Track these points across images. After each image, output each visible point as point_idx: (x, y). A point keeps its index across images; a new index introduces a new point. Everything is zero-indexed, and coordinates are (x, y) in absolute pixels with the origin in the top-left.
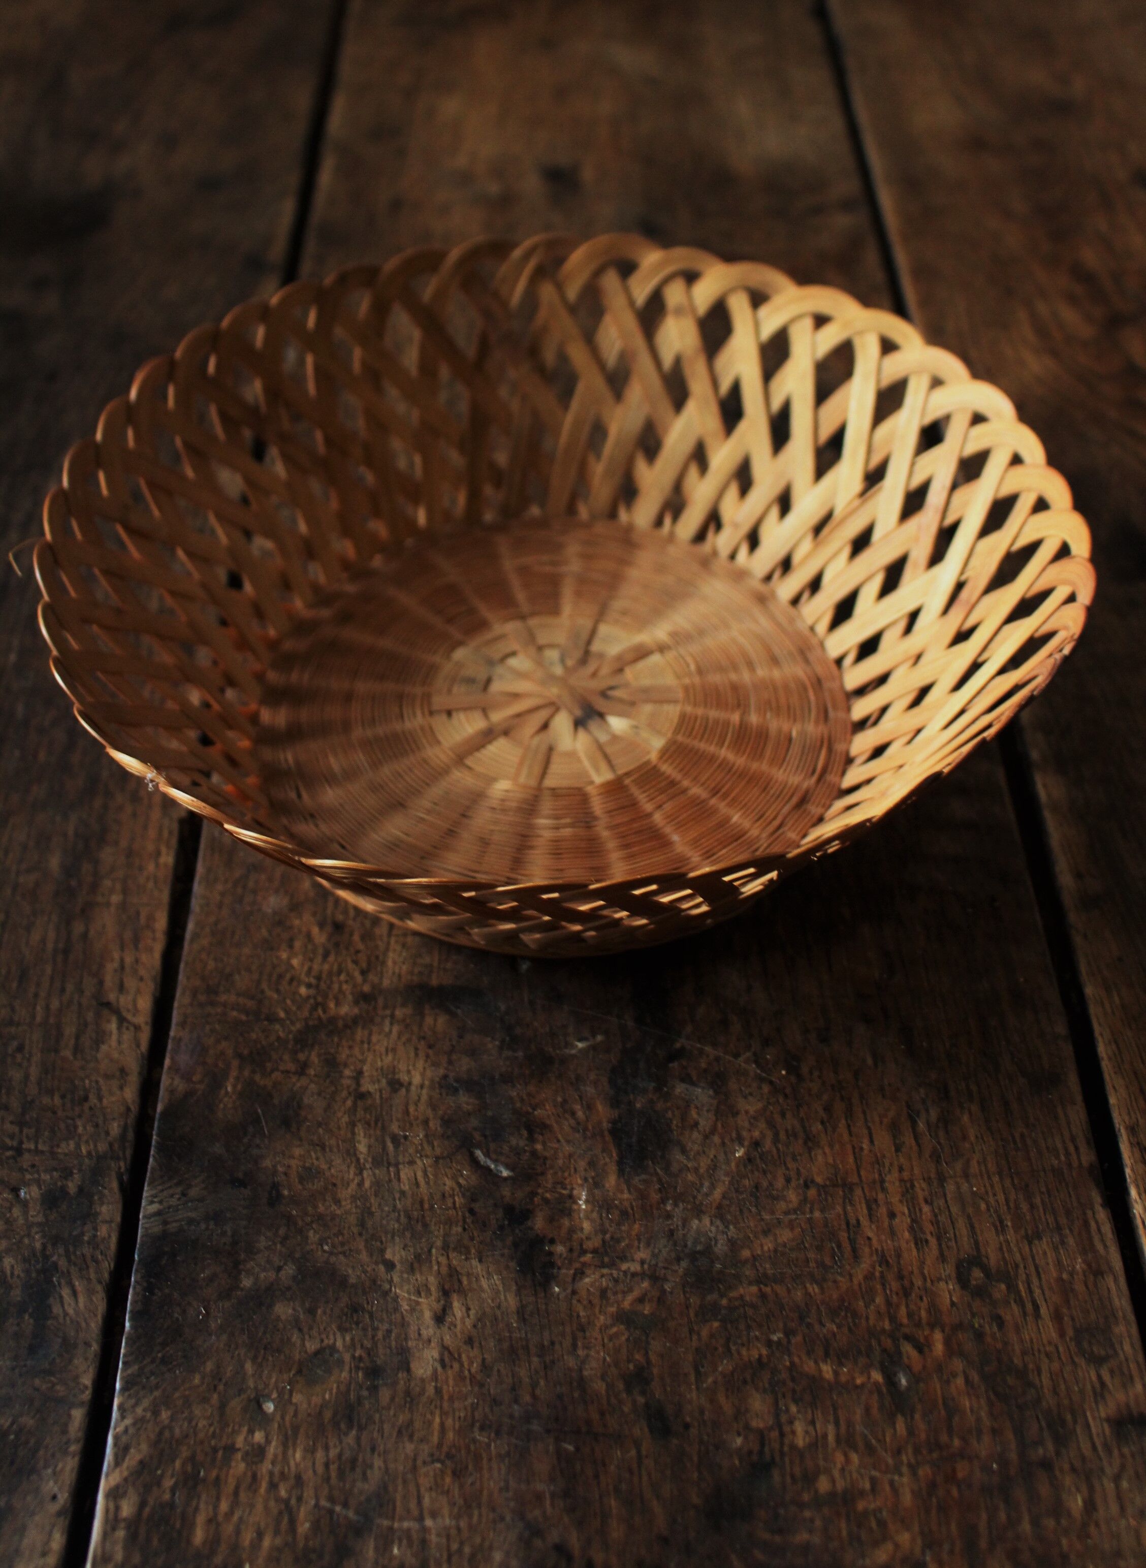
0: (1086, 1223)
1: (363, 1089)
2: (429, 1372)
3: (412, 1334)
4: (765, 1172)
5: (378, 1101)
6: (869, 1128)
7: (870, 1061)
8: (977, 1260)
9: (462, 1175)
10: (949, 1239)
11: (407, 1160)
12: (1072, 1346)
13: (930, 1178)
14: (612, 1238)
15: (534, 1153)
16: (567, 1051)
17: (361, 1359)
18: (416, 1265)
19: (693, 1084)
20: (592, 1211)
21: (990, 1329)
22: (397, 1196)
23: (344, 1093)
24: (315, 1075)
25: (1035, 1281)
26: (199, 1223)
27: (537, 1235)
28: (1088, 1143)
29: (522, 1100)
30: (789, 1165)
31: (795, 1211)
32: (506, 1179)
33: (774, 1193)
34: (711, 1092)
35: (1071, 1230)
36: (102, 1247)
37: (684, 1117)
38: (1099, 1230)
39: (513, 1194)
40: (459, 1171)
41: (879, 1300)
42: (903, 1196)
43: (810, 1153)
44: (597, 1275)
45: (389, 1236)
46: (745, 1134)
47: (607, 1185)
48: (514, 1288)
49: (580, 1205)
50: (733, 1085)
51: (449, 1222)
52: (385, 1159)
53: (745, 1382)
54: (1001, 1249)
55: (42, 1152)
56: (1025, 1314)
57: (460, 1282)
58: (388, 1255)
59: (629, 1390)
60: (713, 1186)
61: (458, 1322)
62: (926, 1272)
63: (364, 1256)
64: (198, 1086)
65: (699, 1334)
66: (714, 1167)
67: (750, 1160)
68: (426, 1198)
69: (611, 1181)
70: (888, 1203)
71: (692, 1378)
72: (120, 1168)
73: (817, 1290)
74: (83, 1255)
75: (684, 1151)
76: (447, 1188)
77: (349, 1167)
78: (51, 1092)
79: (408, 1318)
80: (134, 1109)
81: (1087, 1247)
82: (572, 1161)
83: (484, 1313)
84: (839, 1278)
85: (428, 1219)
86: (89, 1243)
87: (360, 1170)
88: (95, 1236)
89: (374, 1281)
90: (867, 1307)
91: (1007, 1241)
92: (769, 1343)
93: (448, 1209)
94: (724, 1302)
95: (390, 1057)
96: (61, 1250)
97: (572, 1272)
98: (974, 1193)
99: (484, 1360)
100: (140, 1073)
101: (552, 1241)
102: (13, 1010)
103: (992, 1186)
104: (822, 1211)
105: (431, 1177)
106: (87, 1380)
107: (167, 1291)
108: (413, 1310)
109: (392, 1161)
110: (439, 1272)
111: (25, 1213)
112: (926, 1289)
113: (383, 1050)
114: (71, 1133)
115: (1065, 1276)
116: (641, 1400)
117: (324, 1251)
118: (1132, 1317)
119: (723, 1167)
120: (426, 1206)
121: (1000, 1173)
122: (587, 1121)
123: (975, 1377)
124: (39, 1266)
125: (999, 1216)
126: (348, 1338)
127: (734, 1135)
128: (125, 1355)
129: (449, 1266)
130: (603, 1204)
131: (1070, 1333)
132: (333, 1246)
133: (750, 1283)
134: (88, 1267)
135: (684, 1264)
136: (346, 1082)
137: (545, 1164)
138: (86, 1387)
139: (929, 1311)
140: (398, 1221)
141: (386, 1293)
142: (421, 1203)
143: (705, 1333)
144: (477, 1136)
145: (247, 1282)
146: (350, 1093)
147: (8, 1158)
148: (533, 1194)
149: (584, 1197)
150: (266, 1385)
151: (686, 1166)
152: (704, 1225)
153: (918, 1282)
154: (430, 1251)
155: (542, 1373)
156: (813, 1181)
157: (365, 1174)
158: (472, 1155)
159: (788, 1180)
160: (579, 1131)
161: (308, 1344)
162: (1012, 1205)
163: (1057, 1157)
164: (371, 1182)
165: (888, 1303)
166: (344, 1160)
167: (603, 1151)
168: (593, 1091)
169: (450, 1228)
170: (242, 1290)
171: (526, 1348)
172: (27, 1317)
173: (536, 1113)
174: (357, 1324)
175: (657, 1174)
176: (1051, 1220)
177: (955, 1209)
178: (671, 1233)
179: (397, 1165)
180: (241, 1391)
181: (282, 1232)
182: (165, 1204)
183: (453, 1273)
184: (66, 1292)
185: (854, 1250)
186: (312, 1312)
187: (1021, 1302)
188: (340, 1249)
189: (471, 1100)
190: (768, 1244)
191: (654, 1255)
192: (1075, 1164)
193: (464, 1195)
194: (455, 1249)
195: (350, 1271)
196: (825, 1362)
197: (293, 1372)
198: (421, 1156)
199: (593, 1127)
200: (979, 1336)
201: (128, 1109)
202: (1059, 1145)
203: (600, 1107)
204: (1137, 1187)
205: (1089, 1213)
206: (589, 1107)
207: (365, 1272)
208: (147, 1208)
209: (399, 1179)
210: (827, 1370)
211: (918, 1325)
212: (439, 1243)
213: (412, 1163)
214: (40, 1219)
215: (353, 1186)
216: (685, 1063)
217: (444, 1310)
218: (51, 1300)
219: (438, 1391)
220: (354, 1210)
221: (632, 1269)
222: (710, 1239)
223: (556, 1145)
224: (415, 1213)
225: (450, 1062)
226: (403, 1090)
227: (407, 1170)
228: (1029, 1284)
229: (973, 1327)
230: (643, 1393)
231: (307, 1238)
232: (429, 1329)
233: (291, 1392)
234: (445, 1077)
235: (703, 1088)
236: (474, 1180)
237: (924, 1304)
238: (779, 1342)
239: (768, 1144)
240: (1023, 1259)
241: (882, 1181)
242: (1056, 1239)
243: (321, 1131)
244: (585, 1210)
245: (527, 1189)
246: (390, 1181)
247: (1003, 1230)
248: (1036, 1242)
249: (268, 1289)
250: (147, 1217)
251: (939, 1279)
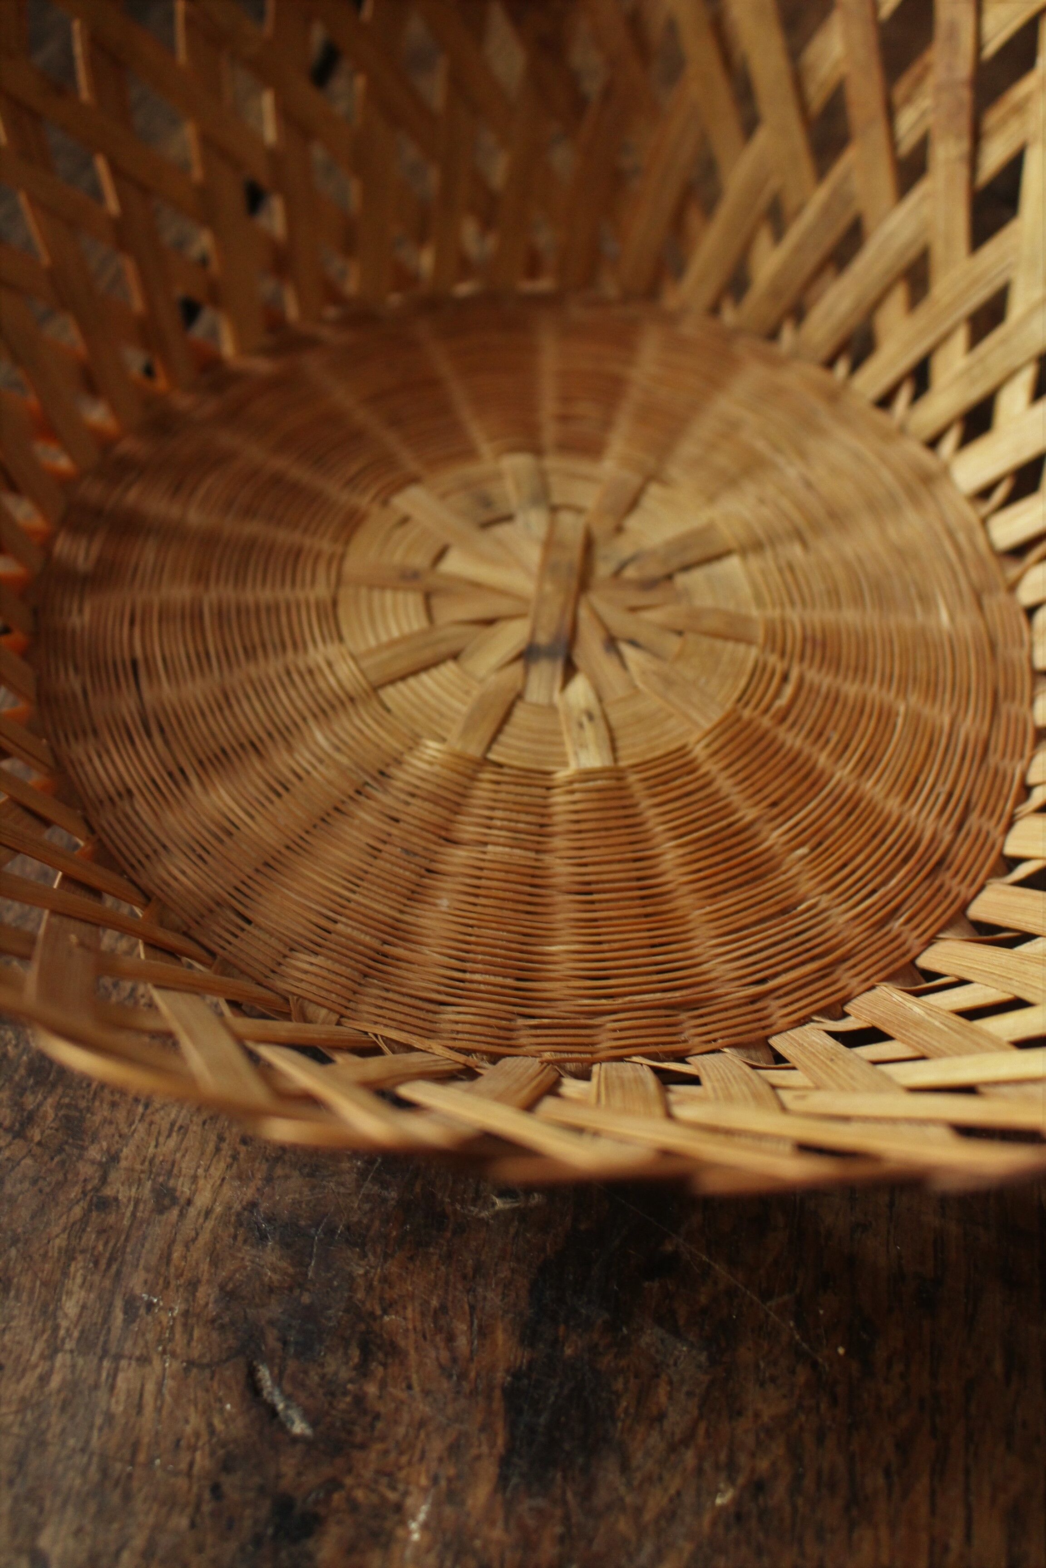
1: (108, 1192)
4: (760, 1552)
5: (126, 1222)
6: (968, 1507)
7: (998, 1366)
9: (222, 1410)
11: (137, 1353)
15: (359, 1400)
16: (475, 1210)
19: (676, 1333)
20: (429, 1550)
22: (99, 1421)
23: (74, 1192)
24: (39, 1144)
29: (370, 1288)
30: (808, 1548)
32: (296, 1440)
34: (703, 1358)
37: (643, 1395)
39: (299, 1474)
40: (220, 1400)
43: (850, 1531)
45: (59, 1500)
46: (743, 1459)
47: (470, 1502)
49: (410, 1533)
50: (745, 1354)
51: (170, 1502)
52: (102, 1339)
58: (44, 1541)
66: (670, 1515)
67: (739, 1517)
68: (146, 1440)
69: (480, 1494)
75: (625, 1467)
76: (189, 1429)
77: (35, 1339)
82: (422, 1435)
85: (135, 1484)
87: (53, 1350)
93: (176, 1474)
95: (172, 1143)
105: (168, 1399)
109: (113, 1350)
113: (166, 1126)
119: (688, 1519)
120: (142, 1457)
122: (471, 1359)
127: (723, 1457)
130: (452, 1541)
136: (86, 1170)
137: (372, 1427)
140: (84, 1472)
142: (135, 1447)
144: (271, 1339)
146: (84, 1193)
148: (334, 1484)
149: (422, 1517)
151: (622, 1499)
157: (60, 1358)
158: (252, 1373)
160: (450, 1376)
164: (64, 1380)
166: (33, 1322)
167: (482, 1429)
168: (498, 1301)
169: (169, 1515)
173: (386, 1319)
175: (565, 1502)
179: (118, 1357)
189: (283, 1264)
193: (213, 1453)
198: (164, 1352)
199: (478, 1375)
203: (500, 1337)
206: (484, 1332)
209: (112, 1388)
212: (139, 1542)
213: (144, 1360)
215: (31, 1379)
216: (672, 1287)
220: (15, 1430)
223: (402, 1395)
224: (118, 1466)
225: (269, 1179)
226: (175, 1212)
227: (130, 1374)
234: (253, 1205)
235: (692, 1346)
236: (239, 1428)
239: (780, 1490)
243: (13, 1252)
244: (417, 1545)
245: (327, 1471)
246: (96, 1386)
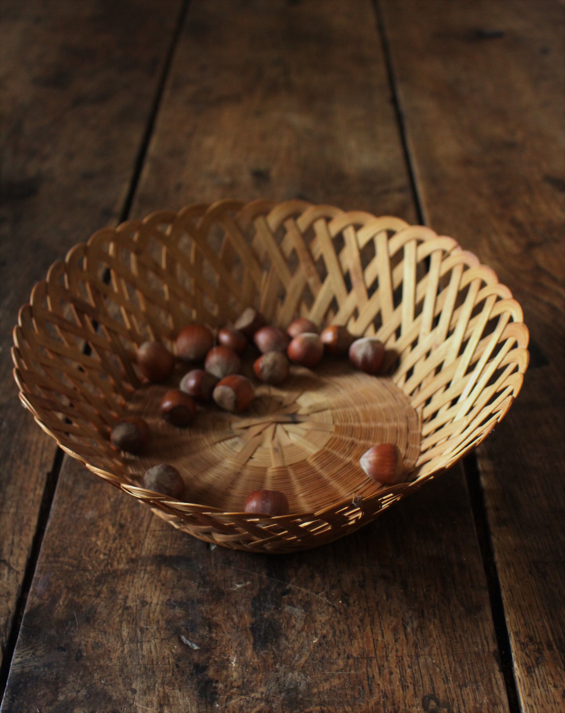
0: (490, 680)
1: (128, 605)
4: (327, 651)
5: (135, 611)
6: (382, 630)
7: (385, 597)
8: (433, 696)
9: (174, 648)
10: (420, 686)
11: (147, 640)
13: (411, 655)
14: (247, 681)
15: (211, 638)
16: (232, 589)
18: (147, 691)
19: (294, 606)
20: (238, 667)
22: (141, 657)
23: (118, 607)
24: (104, 598)
25: (462, 707)
26: (40, 668)
27: (210, 679)
28: (494, 640)
29: (207, 612)
30: (340, 647)
31: (342, 670)
32: (196, 651)
33: (332, 661)
34: (303, 611)
35: (482, 683)
37: (288, 622)
38: (496, 682)
39: (199, 658)
40: (173, 646)
42: (397, 664)
43: (351, 641)
44: (239, 699)
45: (135, 677)
46: (318, 631)
47: (247, 655)
48: (196, 704)
49: (233, 664)
50: (314, 607)
51: (166, 671)
52: (136, 639)
54: (446, 691)
57: (169, 700)
58: (134, 686)
60: (301, 657)
62: (406, 702)
63: (121, 687)
64: (45, 601)
66: (302, 647)
67: (320, 644)
68: (155, 659)
69: (249, 652)
70: (389, 667)
72: (3, 640)
73: (350, 709)
75: (287, 639)
76: (166, 654)
77: (117, 643)
80: (13, 611)
81: (490, 691)
82: (230, 643)
84: (362, 704)
85: (155, 669)
87: (123, 645)
89: (125, 699)
91: (449, 688)
93: (165, 664)
95: (142, 590)
97: (226, 697)
98: (434, 663)
100: (17, 595)
101: (217, 682)
103: (443, 660)
104: (355, 670)
105: (158, 648)
107: (21, 701)
109: (140, 641)
110: (158, 696)
113: (139, 586)
115: (478, 705)
117: (101, 684)
119: (307, 647)
120: (155, 663)
121: (448, 654)
122: (239, 623)
125: (446, 675)
127: (313, 632)
129: (164, 692)
130: (244, 664)
132: (106, 681)
133: (316, 705)
135: (283, 695)
136: (119, 601)
137: (216, 643)
140: (140, 670)
141: (131, 705)
142: (152, 661)
144: (183, 629)
145: (61, 698)
146: (121, 607)
148: (209, 658)
149: (235, 660)
151: (288, 646)
152: (295, 676)
153: (402, 707)
154: (155, 685)
156: (352, 656)
157: (125, 646)
158: (180, 638)
159: (339, 655)
160: (234, 628)
162: (453, 670)
163: (477, 647)
164: (128, 650)
166: (115, 639)
167: (246, 638)
168: (243, 608)
169: (166, 673)
170: (59, 701)
173: (214, 618)
175: (273, 650)
176: (472, 677)
177: (423, 671)
178: (278, 679)
179: (141, 642)
181: (81, 673)
182: (24, 659)
183: (166, 696)
185: (370, 690)
188: (109, 683)
189: (182, 612)
190: (327, 686)
191: (268, 690)
192: (487, 650)
193: (174, 658)
194: (167, 684)
195: (114, 694)
198: (154, 638)
199: (242, 626)
201: (10, 612)
202: (479, 641)
203: (246, 616)
204: (518, 662)
205: (492, 675)
206: (241, 616)
207: (121, 694)
208: (15, 660)
209: (142, 649)
212: (159, 681)
213: (149, 641)
215: (119, 652)
216: (290, 596)
220: (118, 664)
221: (257, 697)
222: (298, 683)
223: (222, 635)
224: (149, 666)
225: (172, 593)
226: (148, 606)
227: (146, 645)
228: (459, 709)
231: (93, 677)
234: (169, 600)
235: (299, 609)
236: (180, 650)
239: (330, 637)
240: (457, 696)
241: (387, 656)
242: (474, 687)
243: (105, 625)
244: (235, 667)
245: (206, 656)
246: (138, 650)
247: (447, 682)
248: (464, 688)
249: (72, 701)
250: (14, 665)
251: (413, 706)
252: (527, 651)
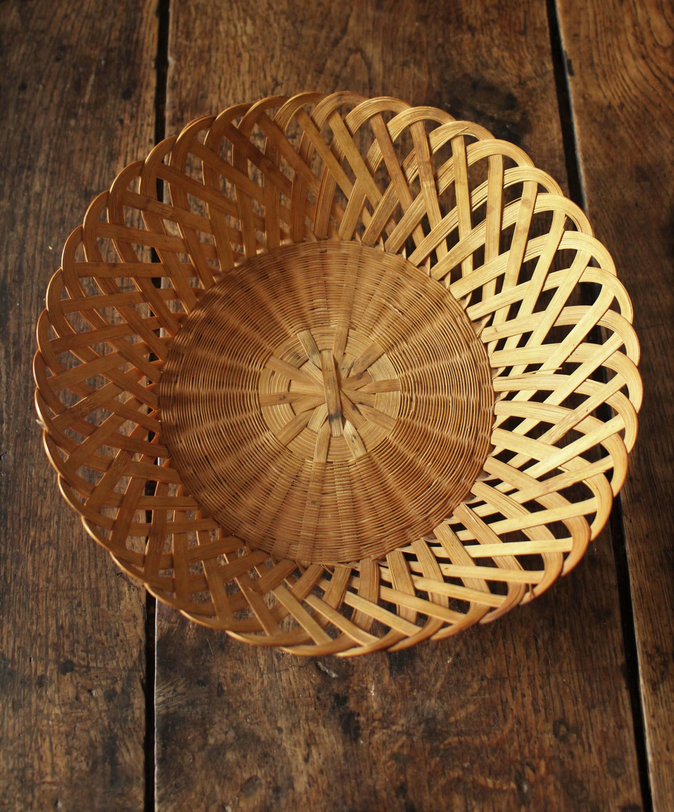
0: (617, 699)
2: (303, 789)
3: (294, 769)
4: (462, 672)
6: (514, 645)
8: (563, 721)
9: (312, 677)
10: (551, 709)
11: (285, 669)
12: (605, 768)
13: (543, 674)
14: (388, 712)
15: (347, 663)
17: (270, 783)
18: (293, 730)
20: (377, 697)
21: (568, 759)
22: (281, 690)
25: (590, 731)
26: (184, 708)
27: (351, 711)
28: (622, 651)
30: (474, 668)
31: (476, 694)
32: (334, 679)
33: (467, 684)
35: (610, 703)
36: (138, 723)
38: (623, 703)
39: (338, 687)
40: (311, 675)
41: (516, 744)
42: (529, 684)
43: (484, 660)
44: (381, 733)
45: (279, 713)
46: (452, 649)
47: (384, 681)
48: (341, 741)
49: (371, 694)
51: (308, 705)
52: (273, 667)
53: (451, 790)
54: (575, 714)
55: (100, 668)
56: (584, 751)
57: (315, 739)
58: (279, 724)
59: (397, 796)
60: (436, 681)
61: (316, 762)
62: (538, 728)
63: (267, 726)
64: (174, 625)
65: (430, 764)
66: (437, 669)
67: (455, 664)
69: (386, 679)
70: (522, 689)
71: (427, 788)
72: (141, 676)
73: (486, 739)
74: (129, 729)
75: (422, 660)
76: (306, 685)
77: (256, 673)
78: (99, 631)
79: (291, 760)
80: (143, 640)
81: (617, 713)
82: (367, 667)
83: (327, 756)
84: (497, 732)
85: (297, 703)
86: (131, 721)
87: (262, 675)
88: (133, 717)
89: (273, 739)
90: (510, 747)
91: (578, 710)
92: (463, 768)
93: (306, 697)
94: (442, 746)
96: (118, 726)
97: (369, 732)
98: (564, 683)
99: (329, 782)
100: (144, 618)
101: (358, 715)
102: (72, 579)
103: (573, 678)
104: (490, 694)
105: (297, 678)
106: (141, 797)
107: (173, 747)
108: (293, 755)
109: (277, 670)
110: (304, 734)
111: (97, 705)
112: (538, 738)
114: (113, 657)
115: (605, 729)
116: (403, 801)
117: (247, 722)
118: (635, 752)
119: (442, 669)
120: (296, 696)
121: (577, 671)
123: (559, 784)
124: (108, 735)
125: (576, 695)
126: (263, 771)
127: (447, 649)
128: (158, 784)
129: (309, 730)
130: (383, 693)
131: (605, 761)
132: (252, 720)
133: (454, 736)
134: (133, 735)
135: (423, 726)
137: (353, 669)
138: (141, 802)
139: (539, 750)
140: (282, 704)
141: (279, 746)
142: (293, 693)
143: (433, 764)
145: (211, 741)
147: (83, 672)
148: (348, 687)
149: (373, 689)
150: (227, 798)
151: (423, 669)
152: (432, 703)
153: (534, 734)
154: (299, 721)
155: (356, 788)
156: (485, 676)
157: (264, 676)
158: (317, 665)
159: (473, 676)
161: (244, 775)
162: (582, 689)
163: (606, 661)
164: (268, 682)
165: (520, 746)
166: (253, 669)
167: (382, 661)
169: (308, 708)
170: (210, 745)
171: (348, 775)
172: (107, 764)
174: (267, 763)
175: (409, 674)
176: (600, 696)
177: (554, 692)
178: (416, 708)
179: (280, 671)
180: (215, 801)
181: (226, 711)
182: (166, 697)
183: (312, 734)
184: (124, 750)
185: (505, 716)
186: (244, 757)
187: (583, 745)
188: (255, 721)
190: (463, 713)
191: (409, 722)
192: (614, 664)
193: (314, 689)
194: (311, 720)
195: (261, 733)
196: (489, 777)
197: (238, 791)
198: (291, 666)
200: (562, 763)
201: (141, 641)
202: (607, 653)
204: (644, 677)
205: (619, 692)
207: (268, 734)
208: (157, 700)
209: (281, 680)
210: (490, 782)
211: (533, 757)
212: (303, 717)
213: (287, 670)
214: (105, 708)
215: (259, 684)
217: (308, 755)
218: (117, 755)
219: (308, 799)
220: (260, 699)
221: (398, 730)
222: (435, 711)
224: (291, 700)
227: (285, 675)
228: (587, 733)
229: (559, 758)
230: (404, 797)
231: (238, 715)
232: (302, 766)
233: (238, 802)
236: (319, 680)
237: (537, 746)
238: (468, 768)
239: (464, 655)
240: (586, 720)
241: (519, 676)
242: (602, 708)
243: (240, 651)
244: (374, 696)
245: (345, 684)
246: (277, 681)
247: (577, 703)
248: (592, 710)
249: (222, 745)
250: (158, 704)
251: (545, 732)
252: (653, 664)
